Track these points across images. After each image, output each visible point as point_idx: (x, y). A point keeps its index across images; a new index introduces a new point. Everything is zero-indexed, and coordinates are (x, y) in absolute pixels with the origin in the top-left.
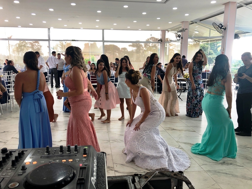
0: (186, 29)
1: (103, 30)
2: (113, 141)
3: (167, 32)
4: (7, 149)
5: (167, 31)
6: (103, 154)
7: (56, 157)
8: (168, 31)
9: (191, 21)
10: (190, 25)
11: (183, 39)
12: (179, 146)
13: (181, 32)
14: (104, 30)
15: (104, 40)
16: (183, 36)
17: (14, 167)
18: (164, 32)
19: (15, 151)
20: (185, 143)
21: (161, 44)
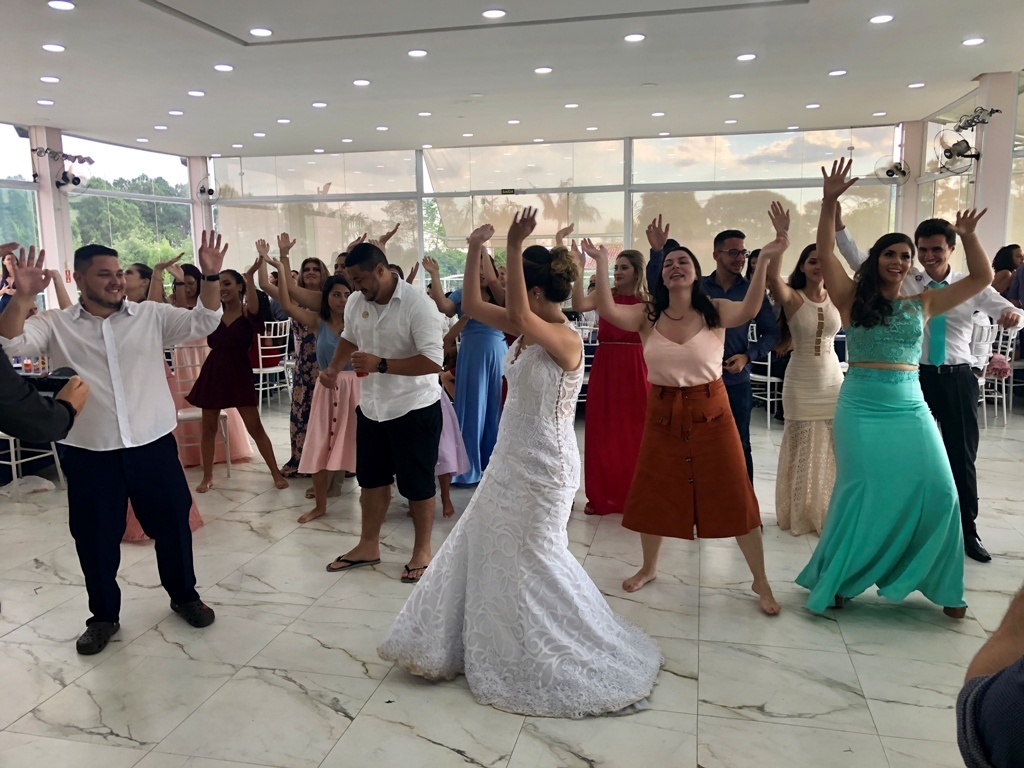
0: (993, 112)
1: (628, 141)
5: (933, 120)
11: (981, 159)
13: (972, 126)
14: (635, 141)
15: (633, 182)
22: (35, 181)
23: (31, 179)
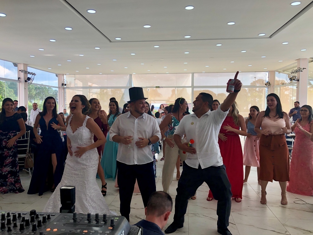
0: (304, 69)
1: (193, 74)
2: (193, 215)
3: (277, 73)
4: (36, 211)
5: (277, 71)
6: (139, 228)
7: (80, 226)
8: (279, 72)
9: (311, 58)
10: (309, 62)
11: (300, 81)
12: (286, 232)
13: (296, 72)
15: (194, 85)
16: (299, 78)
17: (33, 233)
18: (272, 74)
19: (43, 214)
20: (295, 228)
21: (269, 89)
22: (18, 80)
23: (17, 79)
